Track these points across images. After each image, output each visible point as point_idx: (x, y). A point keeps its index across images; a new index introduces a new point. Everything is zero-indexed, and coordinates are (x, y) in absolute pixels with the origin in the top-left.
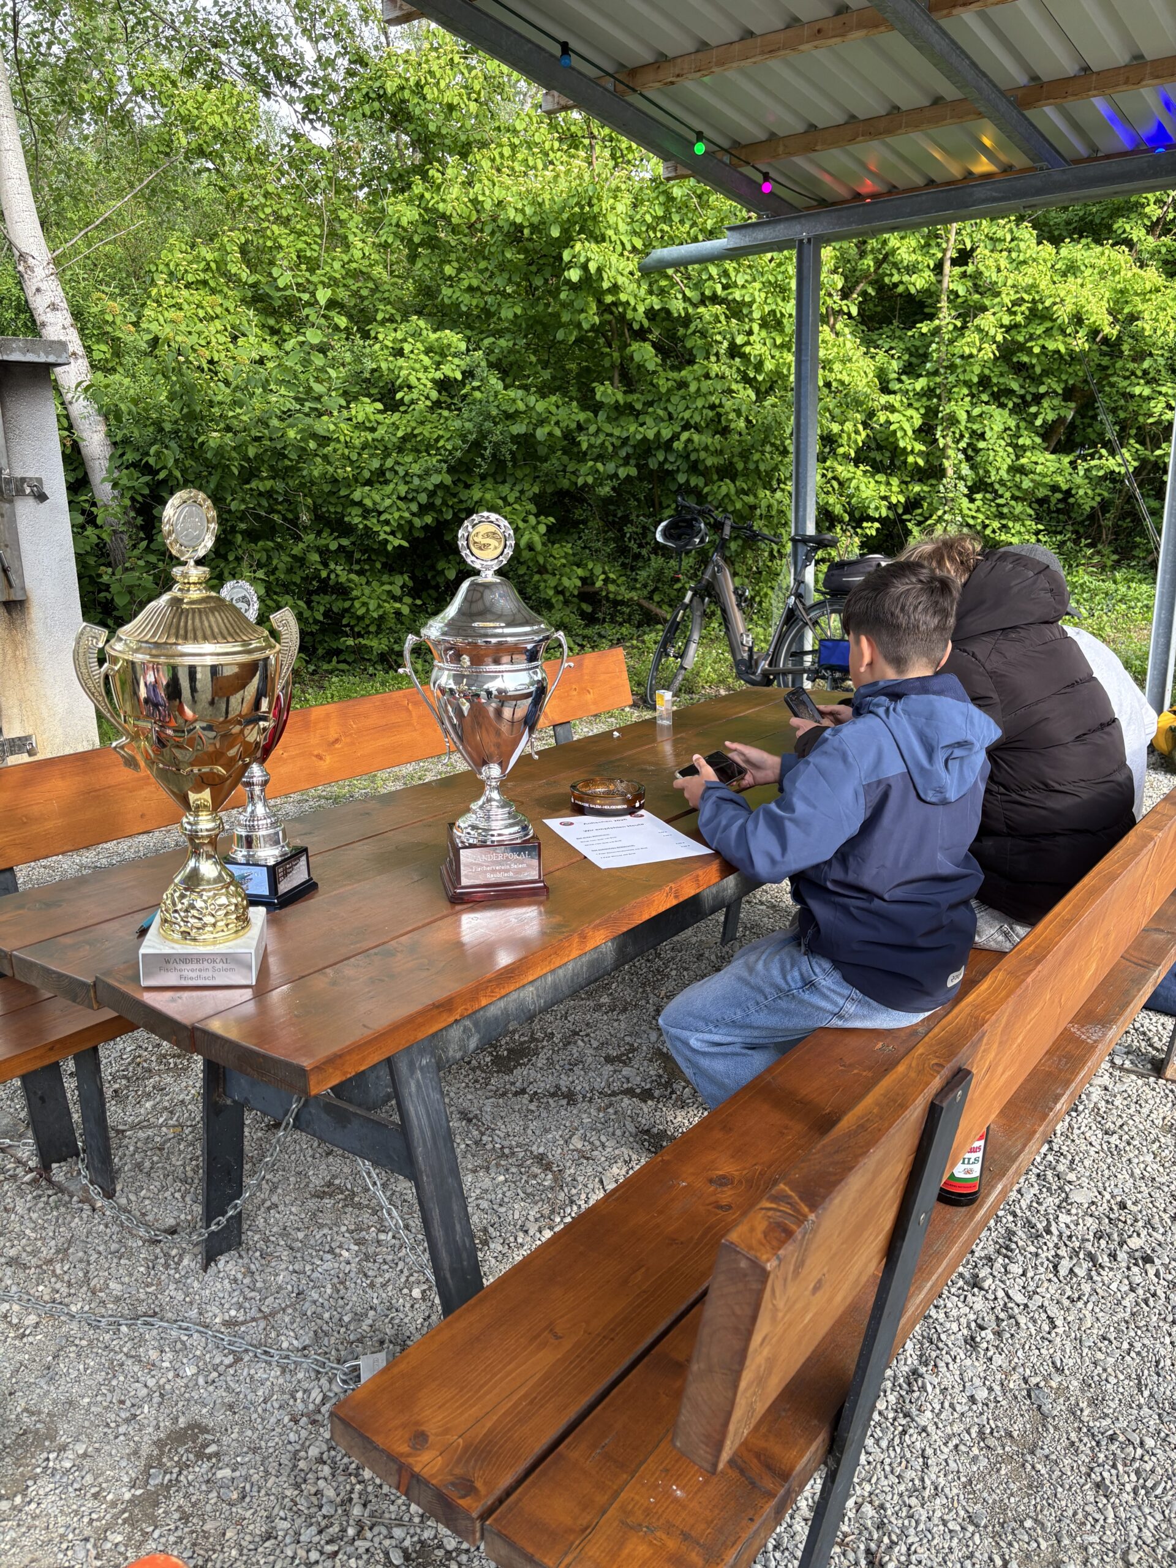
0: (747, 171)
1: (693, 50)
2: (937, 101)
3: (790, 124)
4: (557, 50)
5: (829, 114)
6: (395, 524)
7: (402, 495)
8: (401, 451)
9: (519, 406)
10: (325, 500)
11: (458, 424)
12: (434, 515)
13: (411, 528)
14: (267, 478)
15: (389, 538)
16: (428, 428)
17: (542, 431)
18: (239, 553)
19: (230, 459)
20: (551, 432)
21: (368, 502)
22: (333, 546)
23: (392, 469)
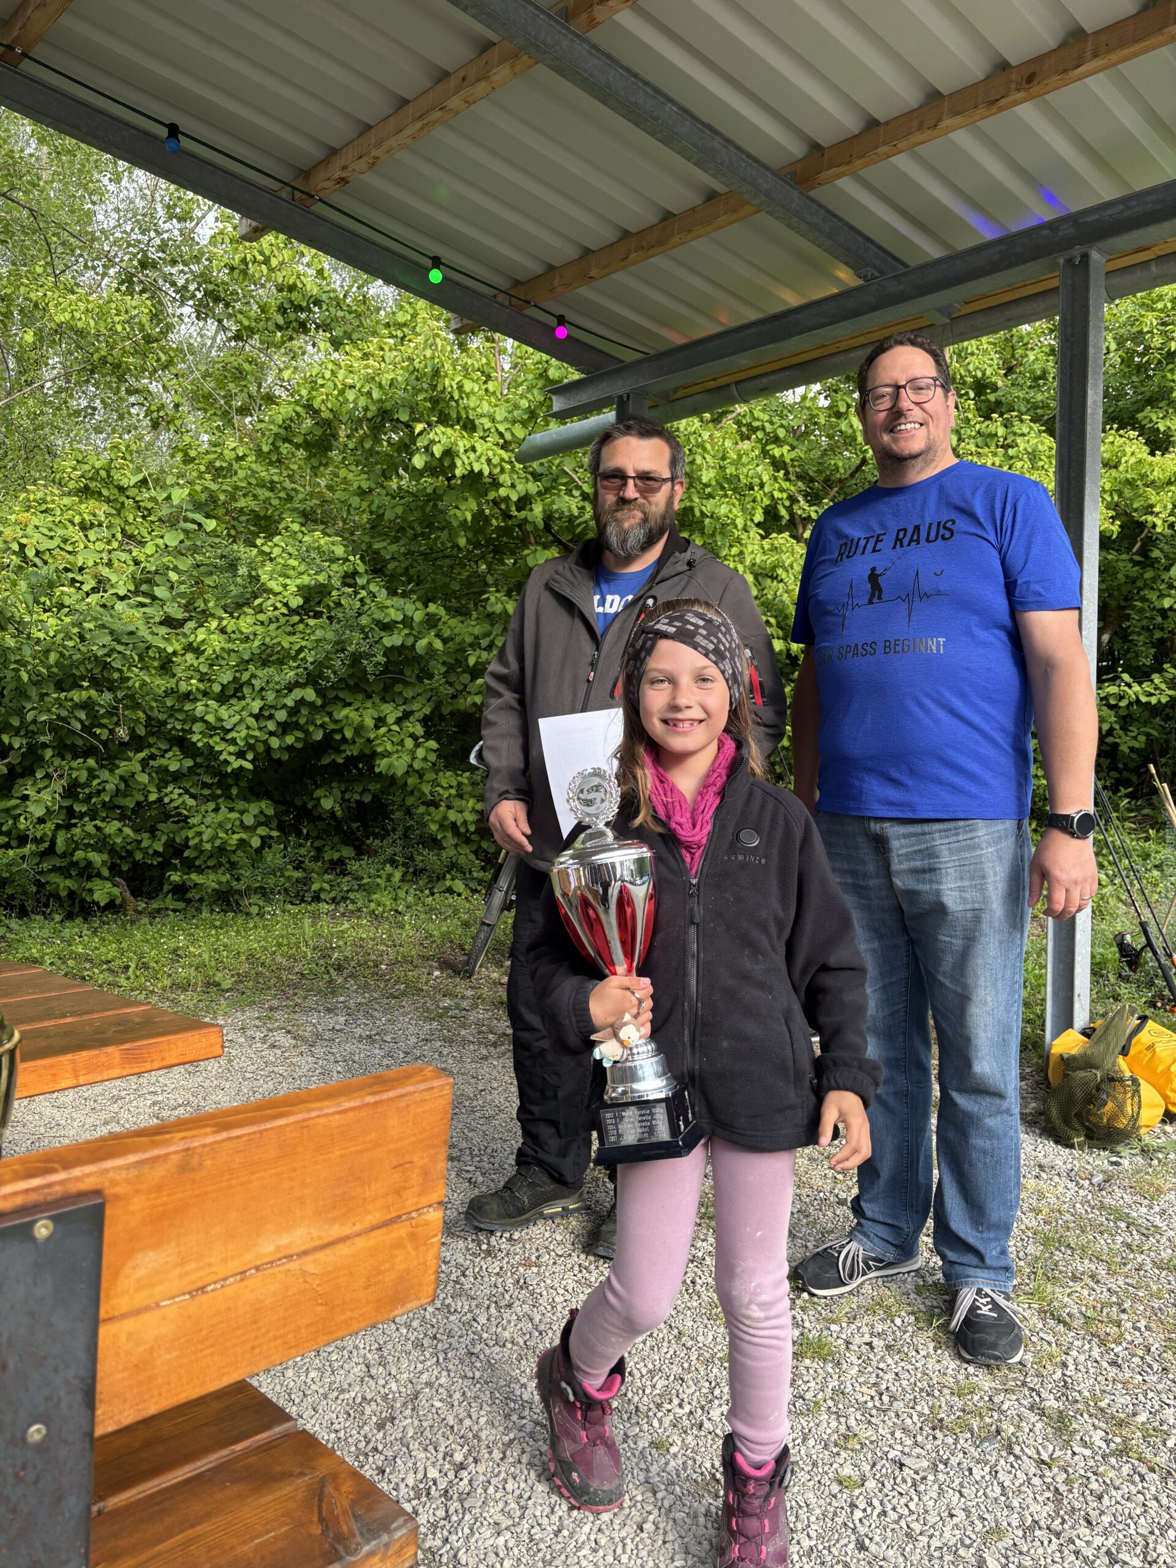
0: (532, 312)
1: (355, 135)
2: (712, 196)
3: (562, 251)
4: (164, 132)
5: (599, 234)
6: (241, 743)
7: (256, 711)
8: (265, 663)
9: (395, 615)
10: (171, 716)
11: (319, 633)
12: (300, 735)
13: (268, 749)
14: (87, 689)
15: (231, 759)
16: (293, 639)
17: (422, 644)
18: (51, 770)
19: (21, 663)
20: (430, 644)
21: (210, 718)
22: (173, 767)
23: (248, 683)
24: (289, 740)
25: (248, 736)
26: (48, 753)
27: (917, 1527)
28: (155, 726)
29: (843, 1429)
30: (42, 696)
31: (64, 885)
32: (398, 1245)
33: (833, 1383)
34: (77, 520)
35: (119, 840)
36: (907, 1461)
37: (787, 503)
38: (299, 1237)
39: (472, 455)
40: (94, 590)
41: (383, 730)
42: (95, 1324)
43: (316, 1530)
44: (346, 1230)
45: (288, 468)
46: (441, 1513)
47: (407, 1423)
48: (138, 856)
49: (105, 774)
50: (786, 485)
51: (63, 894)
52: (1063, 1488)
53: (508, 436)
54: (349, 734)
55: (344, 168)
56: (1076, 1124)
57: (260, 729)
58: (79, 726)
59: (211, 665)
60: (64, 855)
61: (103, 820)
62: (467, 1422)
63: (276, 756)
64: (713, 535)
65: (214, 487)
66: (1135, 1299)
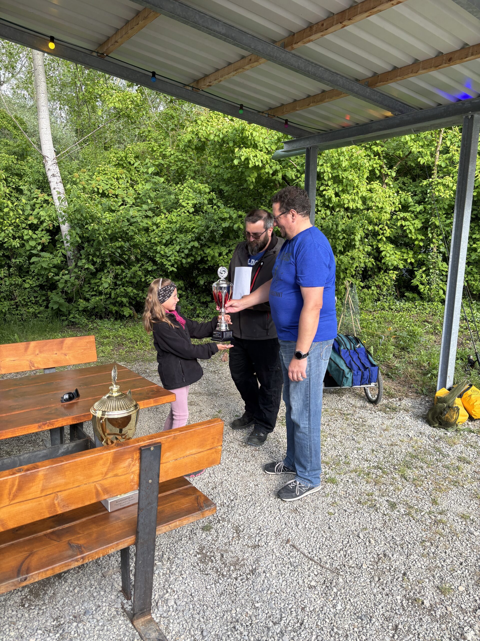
0: (276, 118)
1: (214, 71)
4: (150, 75)
6: (173, 262)
7: (178, 250)
8: (181, 232)
9: (226, 215)
10: (149, 250)
11: (200, 222)
12: (193, 258)
13: (182, 263)
14: (120, 242)
15: (169, 267)
16: (190, 223)
17: (236, 226)
18: (109, 270)
19: (100, 234)
20: (239, 226)
21: (162, 252)
22: (150, 269)
23: (175, 239)
24: (189, 260)
25: (175, 259)
26: (108, 264)
27: (345, 525)
28: (144, 255)
29: (333, 501)
30: (106, 244)
31: (114, 309)
32: (213, 453)
33: (335, 490)
34: (115, 176)
35: (132, 294)
36: (347, 510)
37: (379, 168)
38: (194, 451)
39: (256, 159)
40: (122, 205)
41: (221, 257)
42: (160, 464)
43: (197, 505)
44: (203, 450)
45: (189, 153)
46: (226, 510)
47: (219, 489)
48: (138, 299)
49: (127, 271)
50: (379, 161)
51: (114, 312)
52: (387, 521)
53: (269, 149)
54: (209, 259)
55: (210, 82)
56: (436, 420)
57: (179, 256)
58: (118, 255)
59: (162, 233)
60: (114, 299)
61: (126, 287)
62: (235, 490)
63: (184, 266)
64: (346, 186)
65: (163, 162)
66: (432, 475)
